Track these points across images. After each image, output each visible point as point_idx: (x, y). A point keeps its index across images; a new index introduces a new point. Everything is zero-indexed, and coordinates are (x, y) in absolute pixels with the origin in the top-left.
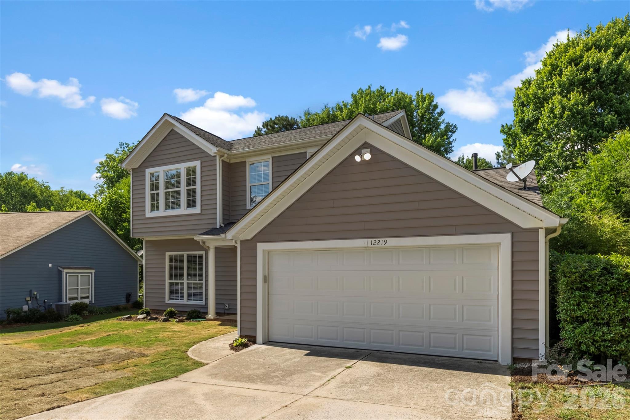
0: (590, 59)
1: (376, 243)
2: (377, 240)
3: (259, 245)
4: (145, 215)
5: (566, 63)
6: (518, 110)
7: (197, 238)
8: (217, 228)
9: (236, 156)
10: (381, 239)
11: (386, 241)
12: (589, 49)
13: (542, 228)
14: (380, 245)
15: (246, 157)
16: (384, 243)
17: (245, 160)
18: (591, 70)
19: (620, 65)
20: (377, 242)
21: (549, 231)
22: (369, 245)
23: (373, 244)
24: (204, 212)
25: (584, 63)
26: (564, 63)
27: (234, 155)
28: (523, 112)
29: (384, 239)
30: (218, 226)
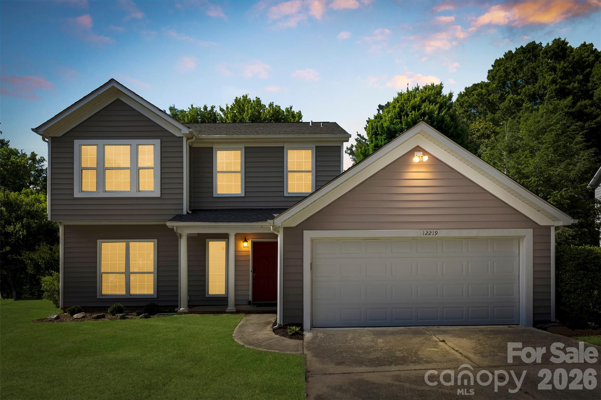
0: (427, 108)
1: (428, 234)
2: (429, 231)
3: (305, 232)
4: (73, 194)
5: (410, 109)
6: (372, 138)
7: (169, 224)
8: (184, 214)
9: (202, 141)
10: (432, 231)
11: (436, 232)
12: (424, 101)
13: (553, 226)
14: (432, 235)
15: (213, 143)
16: (435, 234)
17: (211, 146)
18: (427, 116)
19: (443, 117)
20: (429, 232)
21: (557, 228)
22: (422, 235)
23: (425, 234)
24: (164, 197)
25: (422, 111)
26: (409, 108)
27: (203, 139)
28: (377, 139)
29: (435, 231)
30: (185, 213)
